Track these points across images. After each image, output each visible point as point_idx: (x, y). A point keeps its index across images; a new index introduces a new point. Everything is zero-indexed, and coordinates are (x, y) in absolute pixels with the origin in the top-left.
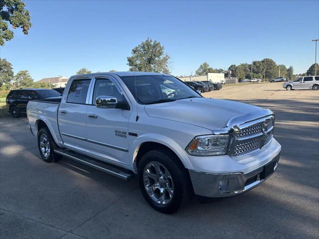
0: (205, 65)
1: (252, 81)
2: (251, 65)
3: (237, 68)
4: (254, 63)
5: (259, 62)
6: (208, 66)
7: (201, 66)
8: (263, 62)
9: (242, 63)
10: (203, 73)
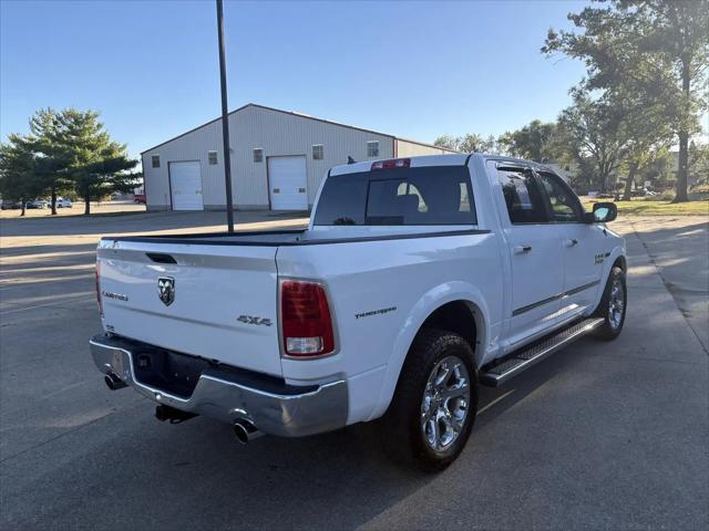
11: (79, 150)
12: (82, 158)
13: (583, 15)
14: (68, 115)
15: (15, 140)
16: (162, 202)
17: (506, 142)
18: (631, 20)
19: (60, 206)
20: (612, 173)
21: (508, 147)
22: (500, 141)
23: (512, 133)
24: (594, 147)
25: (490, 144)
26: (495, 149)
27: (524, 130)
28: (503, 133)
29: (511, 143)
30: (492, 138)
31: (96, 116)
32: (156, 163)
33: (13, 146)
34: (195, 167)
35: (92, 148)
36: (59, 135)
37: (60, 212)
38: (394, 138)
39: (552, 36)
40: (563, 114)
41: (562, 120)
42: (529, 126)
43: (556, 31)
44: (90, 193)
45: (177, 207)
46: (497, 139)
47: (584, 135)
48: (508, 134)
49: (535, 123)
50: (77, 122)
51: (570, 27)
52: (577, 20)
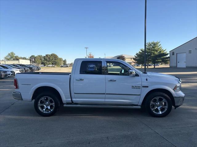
0: (12, 53)
1: (49, 66)
2: (45, 56)
3: (36, 57)
4: (47, 56)
5: (49, 55)
6: (15, 54)
7: (9, 54)
8: (52, 55)
9: (39, 55)
10: (10, 58)
11: (153, 52)
12: (154, 54)
14: (152, 43)
15: (141, 50)
16: (174, 65)
19: (156, 66)
31: (159, 43)
32: (173, 54)
33: (141, 52)
34: (185, 54)
35: (157, 51)
36: (149, 48)
37: (156, 67)
44: (155, 62)
45: (178, 67)
50: (154, 45)
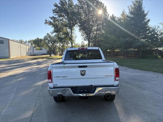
13: (52, 17)
17: (30, 42)
18: (61, 20)
20: (55, 50)
21: (30, 43)
22: (28, 42)
23: (31, 40)
24: (51, 44)
25: (26, 42)
26: (27, 44)
27: (35, 40)
28: (29, 40)
29: (31, 42)
30: (26, 41)
38: (9, 39)
39: (46, 21)
40: (45, 37)
41: (45, 38)
42: (36, 39)
43: (47, 20)
46: (28, 41)
47: (49, 42)
48: (30, 40)
49: (38, 38)
51: (50, 20)
52: (51, 18)
